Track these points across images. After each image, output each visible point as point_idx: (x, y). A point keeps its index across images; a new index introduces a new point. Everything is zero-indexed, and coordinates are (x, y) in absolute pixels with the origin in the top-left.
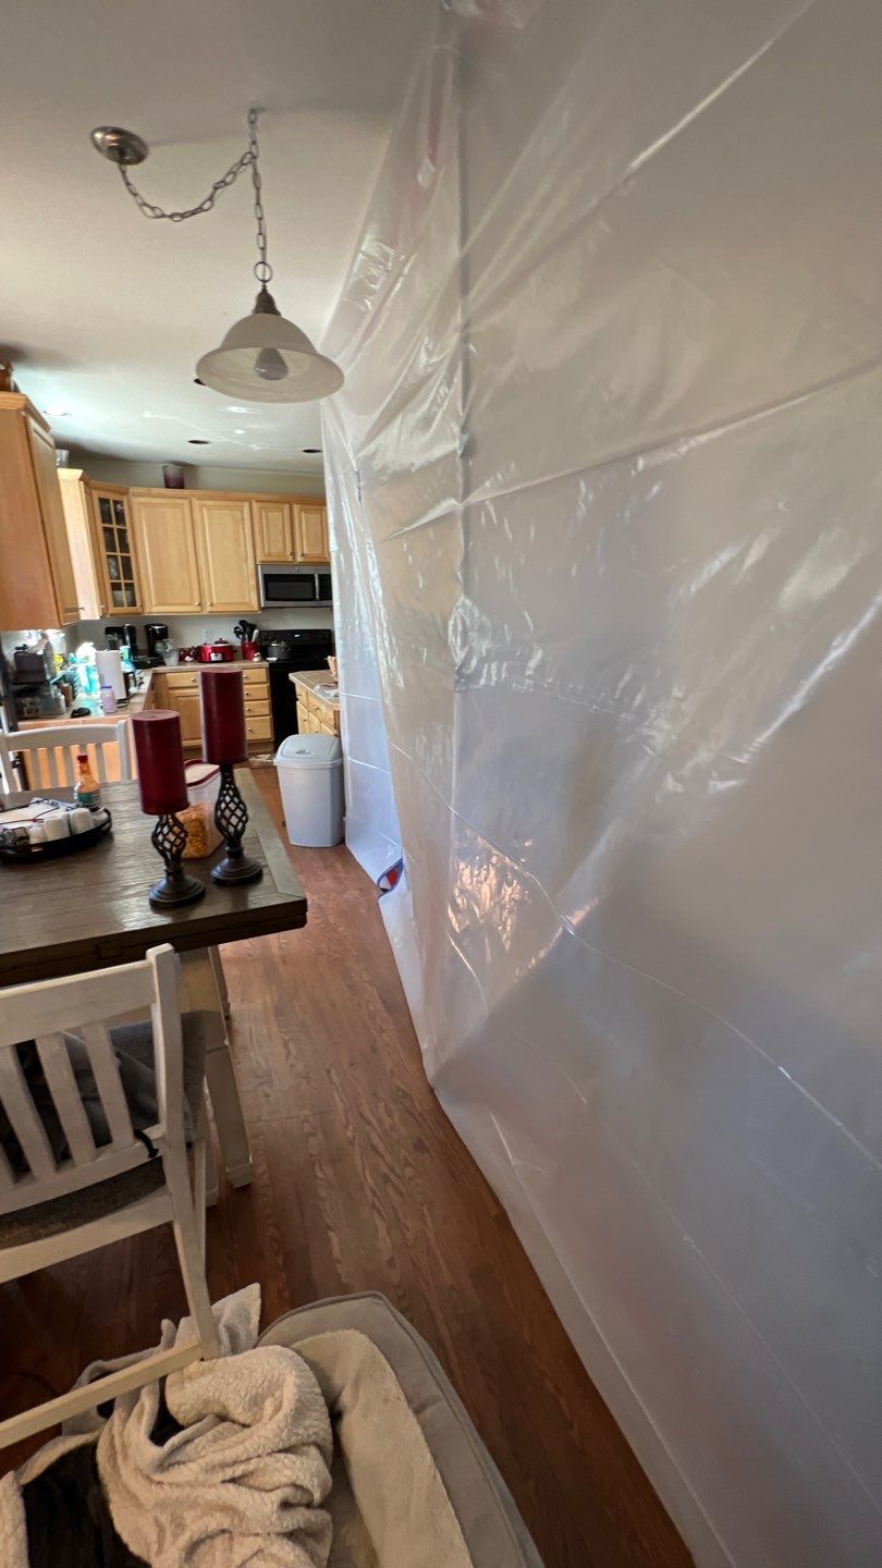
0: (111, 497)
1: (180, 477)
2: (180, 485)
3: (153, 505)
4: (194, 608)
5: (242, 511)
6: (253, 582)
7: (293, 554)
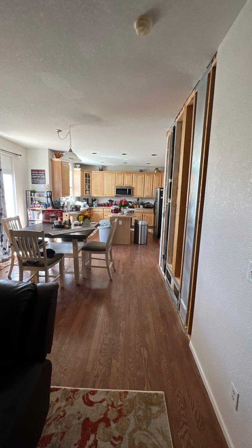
0: (88, 173)
1: (102, 169)
2: (102, 170)
3: (96, 174)
4: (101, 195)
5: (113, 175)
6: (114, 190)
7: (124, 184)
